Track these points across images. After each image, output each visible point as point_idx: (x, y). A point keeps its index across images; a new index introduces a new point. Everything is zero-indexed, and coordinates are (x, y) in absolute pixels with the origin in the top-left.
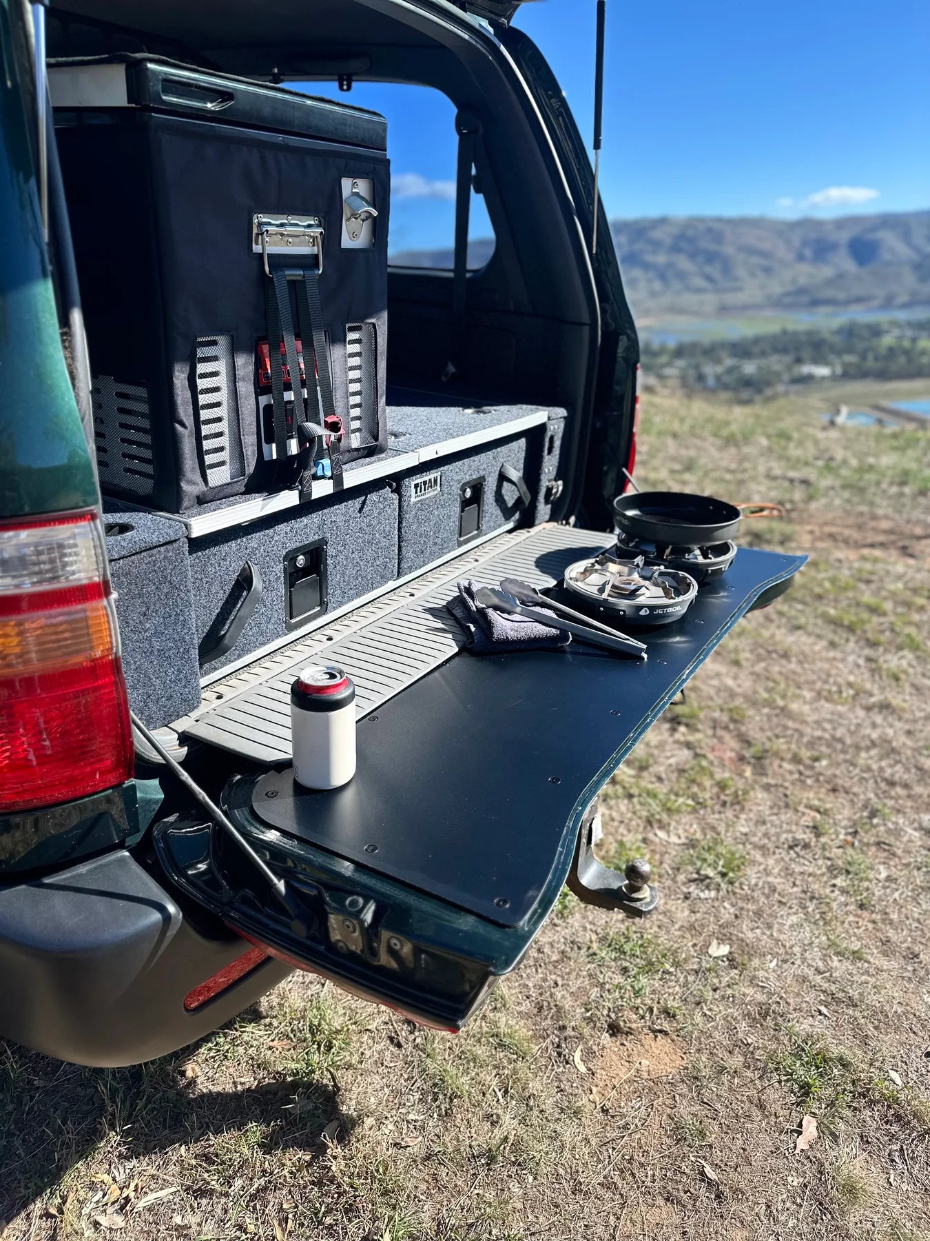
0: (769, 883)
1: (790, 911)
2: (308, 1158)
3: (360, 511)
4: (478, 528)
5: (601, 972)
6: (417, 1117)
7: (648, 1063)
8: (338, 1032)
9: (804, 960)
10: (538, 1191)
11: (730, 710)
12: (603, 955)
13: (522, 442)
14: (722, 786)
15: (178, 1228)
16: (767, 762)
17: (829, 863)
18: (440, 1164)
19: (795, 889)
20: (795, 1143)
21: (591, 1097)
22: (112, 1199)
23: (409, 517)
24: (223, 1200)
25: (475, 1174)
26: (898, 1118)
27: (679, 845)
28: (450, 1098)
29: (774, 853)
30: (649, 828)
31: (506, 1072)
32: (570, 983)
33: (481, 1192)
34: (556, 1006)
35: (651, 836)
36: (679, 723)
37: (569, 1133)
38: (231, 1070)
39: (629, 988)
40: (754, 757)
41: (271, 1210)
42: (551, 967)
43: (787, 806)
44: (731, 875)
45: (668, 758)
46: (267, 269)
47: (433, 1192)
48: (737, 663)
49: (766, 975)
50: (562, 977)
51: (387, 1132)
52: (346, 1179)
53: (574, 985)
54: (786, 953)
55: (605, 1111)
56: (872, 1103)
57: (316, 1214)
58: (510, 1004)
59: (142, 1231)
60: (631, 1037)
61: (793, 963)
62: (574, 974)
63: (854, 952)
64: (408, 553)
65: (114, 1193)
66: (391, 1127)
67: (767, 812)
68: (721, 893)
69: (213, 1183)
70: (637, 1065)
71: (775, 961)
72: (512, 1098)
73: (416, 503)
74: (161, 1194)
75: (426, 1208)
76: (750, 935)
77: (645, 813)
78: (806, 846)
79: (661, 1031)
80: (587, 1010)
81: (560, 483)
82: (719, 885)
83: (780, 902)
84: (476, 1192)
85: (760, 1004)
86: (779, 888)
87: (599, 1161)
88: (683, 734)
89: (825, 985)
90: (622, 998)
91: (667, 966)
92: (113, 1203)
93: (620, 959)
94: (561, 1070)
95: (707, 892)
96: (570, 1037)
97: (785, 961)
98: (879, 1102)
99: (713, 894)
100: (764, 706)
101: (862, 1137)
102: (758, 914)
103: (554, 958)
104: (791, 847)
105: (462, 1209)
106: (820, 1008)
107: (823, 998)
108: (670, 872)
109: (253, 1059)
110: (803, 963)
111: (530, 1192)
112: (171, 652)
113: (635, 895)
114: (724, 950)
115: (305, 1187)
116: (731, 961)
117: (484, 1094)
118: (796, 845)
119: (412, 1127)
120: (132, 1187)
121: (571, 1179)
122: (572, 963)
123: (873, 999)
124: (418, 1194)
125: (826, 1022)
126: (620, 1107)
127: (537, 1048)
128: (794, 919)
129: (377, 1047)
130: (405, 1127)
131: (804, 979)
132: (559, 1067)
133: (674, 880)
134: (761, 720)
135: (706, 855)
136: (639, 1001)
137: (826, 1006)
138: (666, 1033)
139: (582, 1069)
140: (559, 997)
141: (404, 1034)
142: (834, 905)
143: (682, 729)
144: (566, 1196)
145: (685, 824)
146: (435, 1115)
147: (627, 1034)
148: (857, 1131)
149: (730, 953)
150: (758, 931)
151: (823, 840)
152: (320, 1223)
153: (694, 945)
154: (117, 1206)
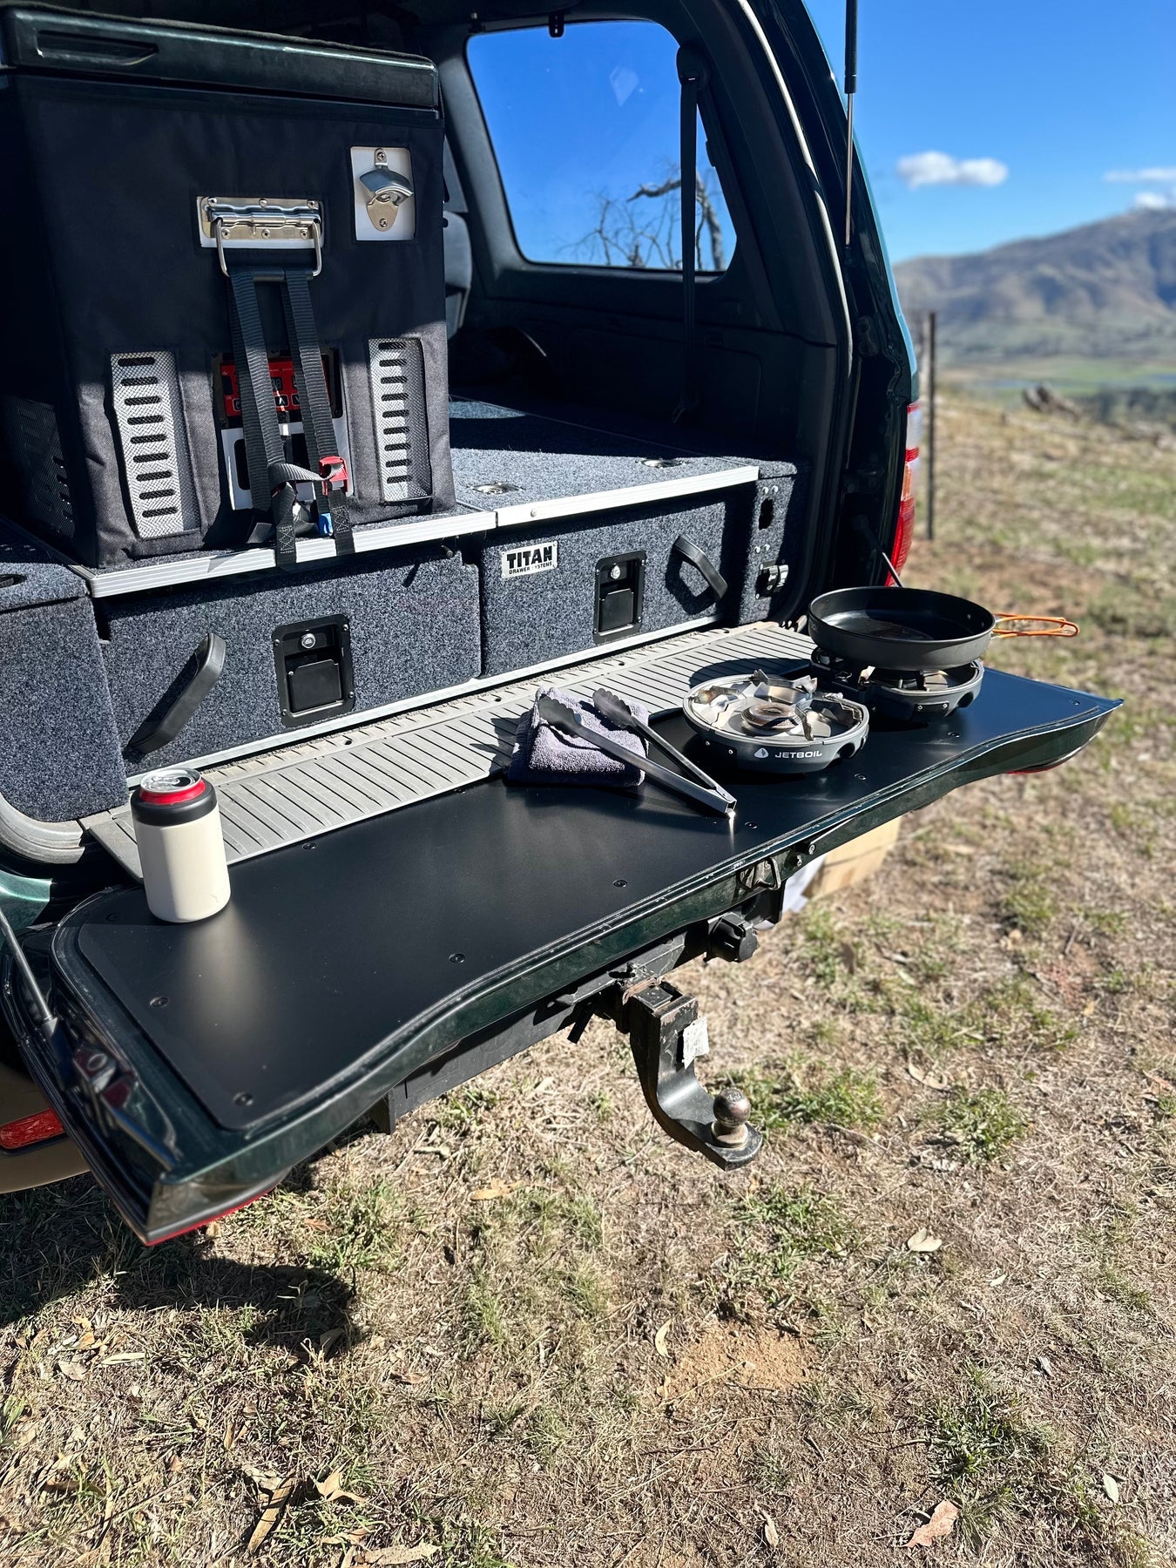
0: (1048, 1168)
1: (1062, 1214)
2: (292, 1363)
3: (407, 583)
4: (635, 621)
5: (744, 1233)
6: (435, 1352)
7: (754, 1366)
8: (384, 1226)
9: (1048, 1286)
10: (540, 1485)
11: (1100, 918)
12: (755, 1212)
13: (720, 508)
14: (1037, 1022)
15: (131, 1399)
16: (1124, 999)
17: (1158, 1159)
18: (437, 1415)
19: (1086, 1186)
20: (912, 1533)
21: (659, 1390)
22: (82, 1347)
23: (499, 597)
24: (188, 1383)
25: (471, 1440)
26: (1086, 1546)
27: (934, 1090)
28: (482, 1340)
29: (1078, 1128)
30: (901, 1059)
31: (562, 1327)
32: (695, 1238)
33: (469, 1464)
34: (663, 1261)
35: (898, 1071)
36: (1014, 926)
37: (606, 1425)
38: (256, 1239)
39: (769, 1262)
40: (1106, 989)
41: (231, 1409)
42: (680, 1211)
43: (1129, 1067)
44: (991, 1146)
45: (975, 971)
46: (224, 268)
47: (414, 1446)
48: (1145, 853)
49: (979, 1293)
50: (689, 1227)
51: (393, 1360)
52: (320, 1400)
53: (699, 1240)
54: (1026, 1271)
55: (669, 1412)
56: (1053, 1514)
57: (275, 1429)
58: (606, 1244)
59: (96, 1391)
60: (746, 1326)
61: (1029, 1287)
62: (706, 1227)
63: (1133, 1295)
64: (499, 644)
65: (88, 1341)
66: (400, 1355)
67: (1093, 1070)
68: (966, 1167)
69: (184, 1360)
70: (739, 1365)
71: (1004, 1277)
72: (557, 1361)
73: (509, 581)
74: (132, 1356)
75: (398, 1462)
76: (981, 1233)
77: (900, 1039)
78: (1133, 1129)
79: (790, 1331)
80: (700, 1277)
81: (785, 568)
82: (968, 1155)
83: (1052, 1198)
84: (464, 1462)
85: (950, 1332)
86: (1058, 1179)
87: (634, 1472)
88: (1014, 941)
89: (1064, 1330)
90: (754, 1273)
91: (839, 1248)
92: (83, 1352)
93: (777, 1223)
94: (633, 1344)
95: (945, 1161)
96: (663, 1306)
97: (1017, 1282)
98: (1066, 1514)
99: (954, 1166)
100: (1158, 920)
101: (1019, 1556)
102: (1008, 1209)
103: (690, 1201)
104: (1108, 1126)
105: (439, 1477)
106: (1040, 1358)
107: (1053, 1347)
108: (904, 1124)
109: (282, 1233)
110: (1046, 1290)
111: (528, 1484)
112: (72, 733)
113: (722, 1138)
114: (932, 1245)
115: (275, 1395)
116: (935, 1262)
117: (524, 1346)
118: (1118, 1125)
119: (424, 1362)
120: (107, 1340)
121: (588, 1483)
122: (708, 1213)
123: (1133, 1369)
124: (396, 1444)
125: (1041, 1382)
126: (691, 1412)
127: (615, 1307)
128: (1064, 1227)
129: (426, 1256)
130: (416, 1360)
131: (1036, 1314)
132: (633, 1340)
133: (905, 1137)
134: (1146, 939)
135: (966, 1112)
136: (776, 1283)
137: (1052, 1360)
138: (795, 1334)
139: (662, 1349)
140: (671, 1252)
141: (463, 1248)
142: (1137, 1221)
143: (1016, 934)
144: (573, 1502)
145: (959, 1065)
146: (456, 1356)
147: (742, 1322)
148: (1017, 1545)
149: (939, 1251)
150: (996, 1231)
151: (1163, 1125)
152: (275, 1441)
153: (893, 1228)
154: (85, 1355)
